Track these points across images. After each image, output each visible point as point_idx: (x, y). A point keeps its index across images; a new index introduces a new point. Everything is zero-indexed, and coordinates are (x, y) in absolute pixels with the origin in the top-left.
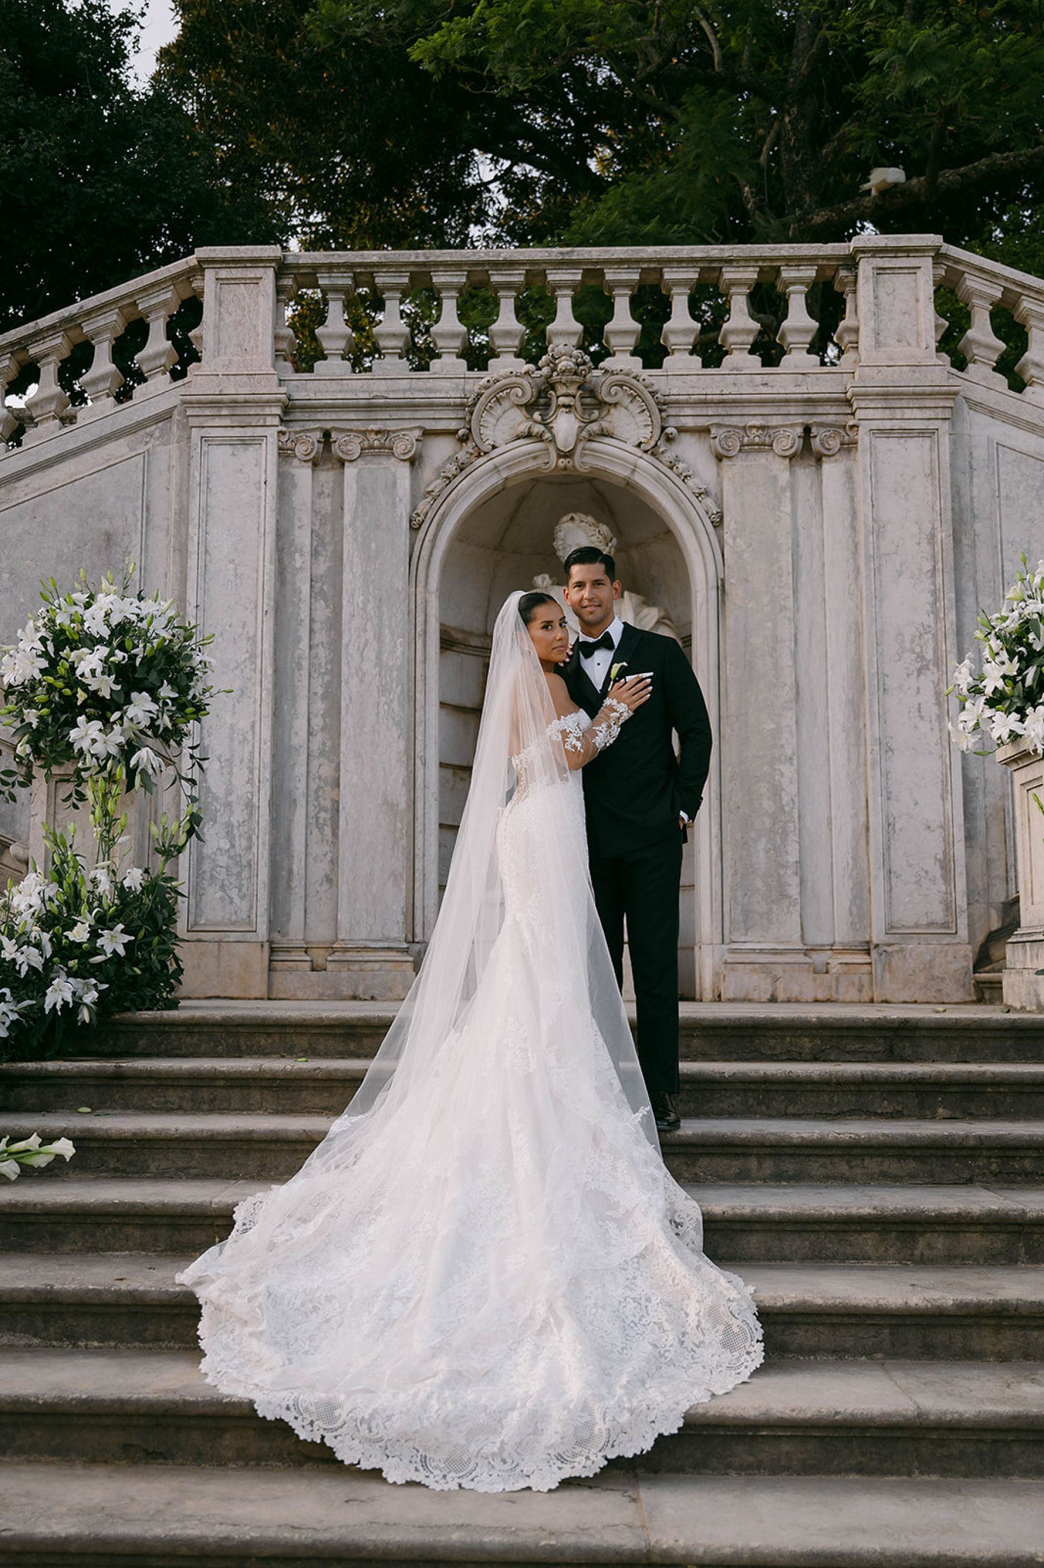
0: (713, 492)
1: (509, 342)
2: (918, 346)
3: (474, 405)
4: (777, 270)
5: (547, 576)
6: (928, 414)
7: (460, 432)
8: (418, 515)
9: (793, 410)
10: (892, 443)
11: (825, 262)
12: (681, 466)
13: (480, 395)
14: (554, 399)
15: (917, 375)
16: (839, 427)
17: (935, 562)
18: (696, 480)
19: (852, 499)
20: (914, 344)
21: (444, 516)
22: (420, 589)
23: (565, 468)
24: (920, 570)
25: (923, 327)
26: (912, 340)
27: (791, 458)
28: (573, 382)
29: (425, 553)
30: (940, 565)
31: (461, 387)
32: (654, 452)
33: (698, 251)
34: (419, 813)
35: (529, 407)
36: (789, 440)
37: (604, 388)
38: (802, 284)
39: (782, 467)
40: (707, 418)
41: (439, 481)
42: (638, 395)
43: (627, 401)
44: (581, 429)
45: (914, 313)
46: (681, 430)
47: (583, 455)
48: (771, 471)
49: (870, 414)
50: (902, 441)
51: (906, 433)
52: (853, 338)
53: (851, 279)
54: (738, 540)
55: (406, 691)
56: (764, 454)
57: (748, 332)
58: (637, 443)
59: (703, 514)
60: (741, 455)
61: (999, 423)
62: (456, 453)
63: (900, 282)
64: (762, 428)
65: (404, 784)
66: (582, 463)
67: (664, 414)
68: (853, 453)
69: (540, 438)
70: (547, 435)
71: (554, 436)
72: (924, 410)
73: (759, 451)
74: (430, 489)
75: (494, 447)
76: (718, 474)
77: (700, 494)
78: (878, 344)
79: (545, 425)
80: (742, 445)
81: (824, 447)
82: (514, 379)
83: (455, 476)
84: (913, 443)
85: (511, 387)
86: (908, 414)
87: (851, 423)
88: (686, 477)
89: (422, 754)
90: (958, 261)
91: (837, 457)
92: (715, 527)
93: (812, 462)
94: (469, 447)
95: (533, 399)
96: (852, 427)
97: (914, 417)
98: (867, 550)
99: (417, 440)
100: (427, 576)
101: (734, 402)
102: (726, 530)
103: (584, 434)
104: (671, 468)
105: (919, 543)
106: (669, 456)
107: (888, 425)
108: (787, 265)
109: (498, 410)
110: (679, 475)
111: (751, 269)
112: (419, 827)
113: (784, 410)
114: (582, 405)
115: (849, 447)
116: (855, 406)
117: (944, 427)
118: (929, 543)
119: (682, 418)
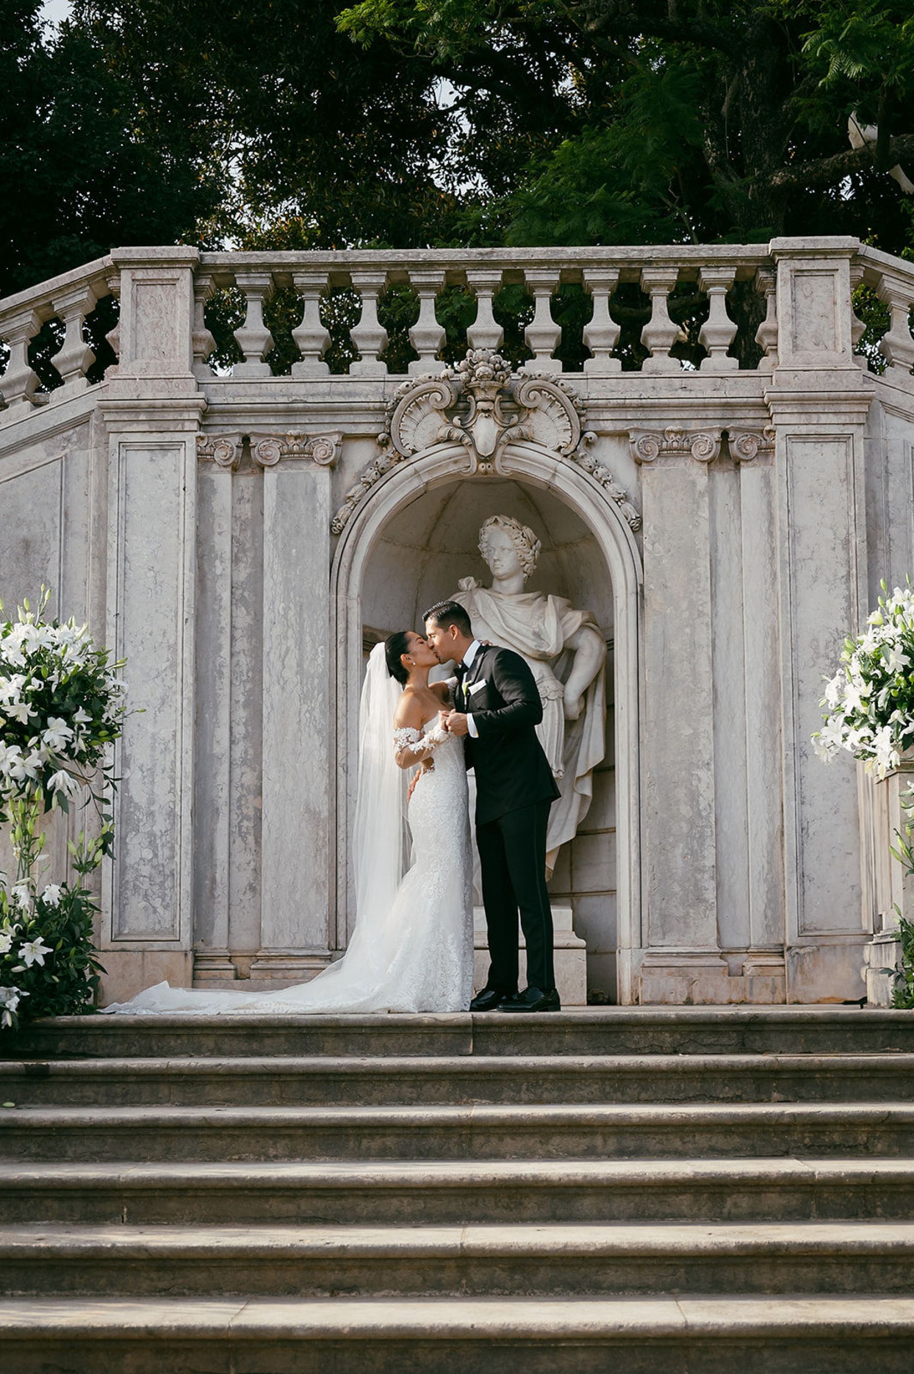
0: (633, 497)
1: (429, 344)
2: (835, 350)
3: (394, 409)
4: (698, 271)
6: (843, 419)
7: (380, 437)
8: (339, 519)
9: (711, 414)
10: (808, 448)
11: (744, 264)
12: (600, 470)
13: (399, 400)
14: (473, 403)
15: (833, 380)
16: (755, 431)
17: (850, 567)
18: (615, 485)
19: (770, 504)
20: (831, 347)
21: (365, 521)
22: (342, 595)
23: (486, 473)
24: (835, 575)
25: (840, 330)
26: (830, 344)
27: (709, 462)
28: (491, 387)
29: (346, 558)
30: (854, 570)
31: (381, 391)
32: (573, 456)
33: (618, 252)
34: (342, 821)
35: (449, 412)
36: (707, 444)
37: (523, 393)
38: (721, 285)
39: (701, 472)
40: (626, 423)
41: (359, 486)
42: (557, 400)
43: (546, 406)
44: (501, 434)
45: (831, 316)
46: (600, 434)
47: (503, 459)
48: (690, 475)
49: (787, 419)
50: (818, 445)
51: (821, 438)
52: (772, 340)
53: (771, 280)
54: (657, 545)
55: (326, 700)
56: (683, 459)
57: (668, 334)
58: (557, 447)
59: (622, 519)
60: (659, 460)
62: (378, 457)
63: (818, 285)
64: (681, 432)
65: (324, 795)
66: (503, 467)
67: (583, 419)
68: (770, 458)
69: (460, 442)
70: (467, 440)
71: (473, 441)
72: (839, 416)
73: (678, 456)
74: (350, 494)
75: (414, 452)
76: (638, 479)
77: (619, 499)
78: (796, 347)
79: (465, 430)
80: (661, 450)
81: (741, 451)
82: (432, 384)
83: (376, 481)
84: (829, 448)
86: (824, 419)
87: (767, 428)
88: (605, 482)
89: (342, 764)
90: (875, 263)
91: (755, 461)
92: (634, 532)
93: (731, 466)
94: (389, 451)
95: (452, 404)
96: (769, 431)
97: (830, 423)
98: (783, 555)
99: (336, 445)
100: (348, 585)
101: (653, 406)
102: (645, 536)
103: (504, 438)
104: (591, 473)
105: (834, 549)
106: (588, 461)
107: (804, 430)
108: (707, 266)
109: (418, 415)
110: (598, 480)
111: (671, 270)
112: (342, 836)
113: (703, 415)
114: (501, 409)
115: (766, 452)
116: (772, 412)
117: (859, 432)
118: (843, 548)
119: (601, 423)
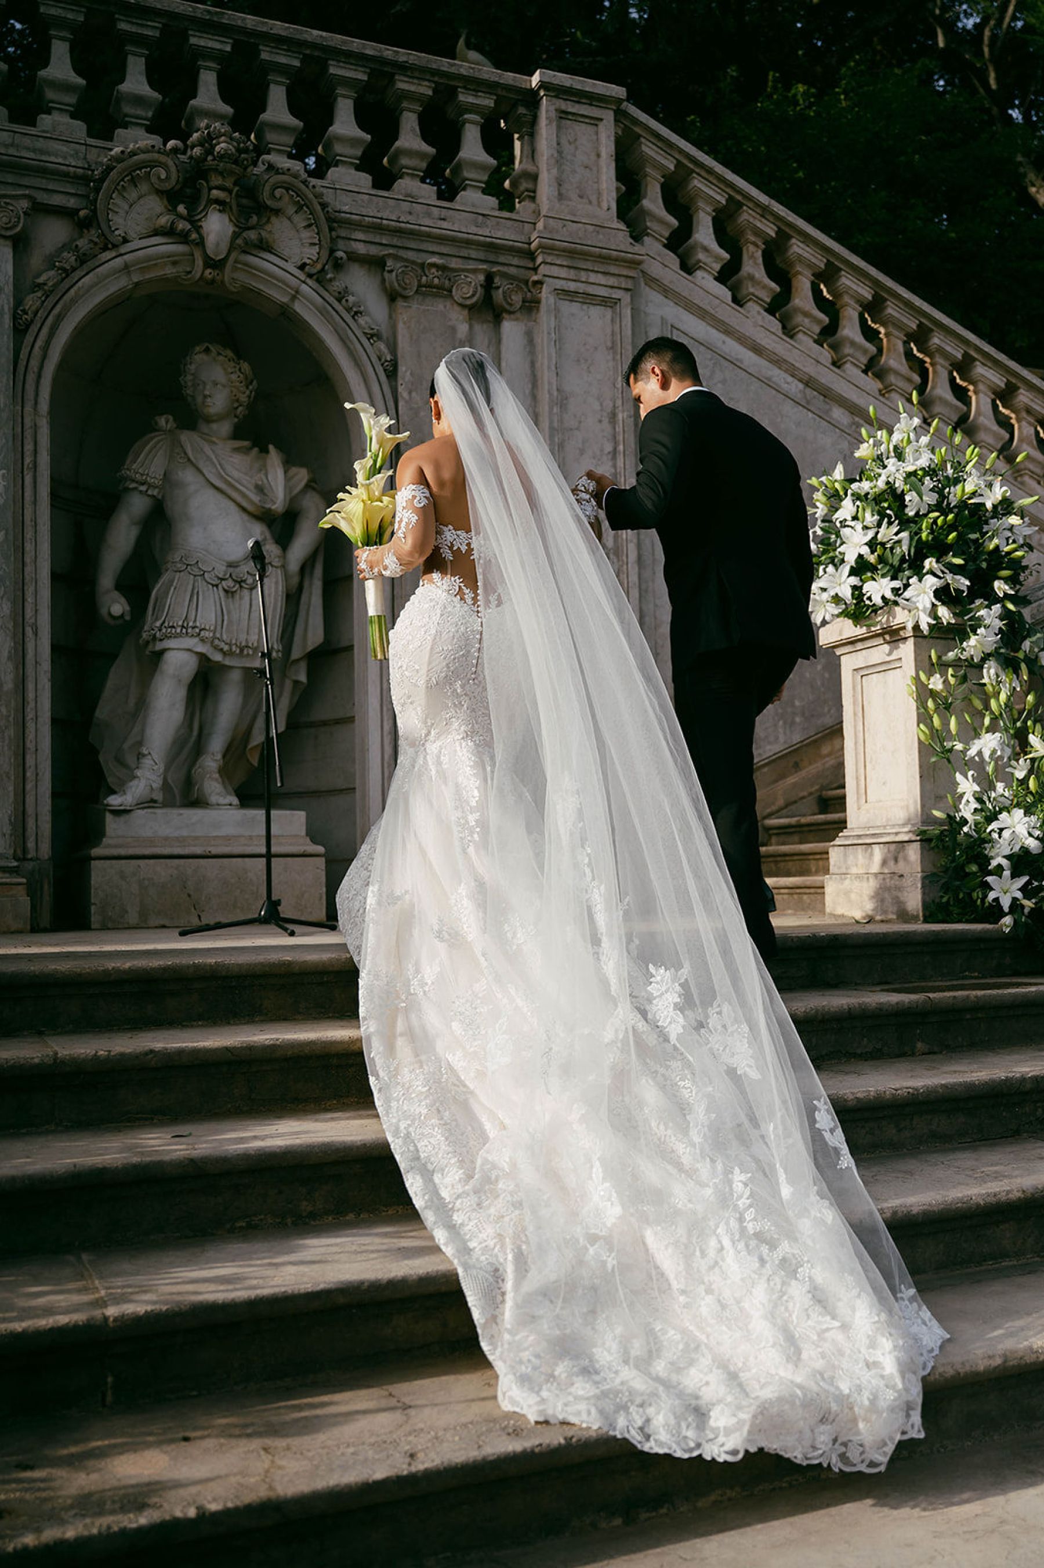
0: (385, 335)
1: (140, 112)
2: (599, 205)
3: (102, 180)
4: (452, 92)
5: (171, 418)
6: (612, 281)
7: (82, 213)
8: (25, 312)
9: (474, 254)
10: (575, 307)
11: (504, 93)
12: (351, 299)
13: (109, 169)
14: (205, 191)
15: (601, 236)
16: (520, 281)
17: (616, 444)
18: (367, 318)
19: (533, 364)
20: (595, 202)
21: (60, 318)
22: (28, 409)
23: (213, 281)
24: (602, 450)
25: (604, 186)
26: (594, 198)
27: (471, 308)
28: (232, 173)
29: (34, 363)
30: (621, 447)
31: (81, 155)
32: (320, 278)
33: (371, 48)
34: (31, 695)
35: (171, 197)
36: (469, 287)
37: (267, 188)
38: (476, 113)
39: (461, 318)
40: (381, 248)
41: (52, 273)
42: (305, 204)
43: (291, 210)
44: (235, 236)
45: (595, 169)
46: (354, 257)
47: (235, 269)
48: (450, 320)
49: (555, 271)
50: (585, 307)
51: (589, 299)
52: (530, 186)
53: (529, 118)
54: (414, 394)
55: (11, 538)
56: (441, 300)
57: (421, 155)
58: (299, 264)
59: (374, 359)
60: (416, 297)
61: (672, 304)
62: (75, 240)
63: (582, 131)
64: (443, 268)
65: (9, 658)
66: (233, 278)
67: (334, 234)
68: (534, 314)
69: (183, 238)
70: (194, 236)
71: (202, 238)
72: (608, 277)
73: (436, 295)
74: (41, 280)
75: (125, 241)
76: (390, 317)
77: (372, 336)
78: (561, 196)
79: (192, 222)
80: (420, 286)
81: (506, 300)
82: (156, 156)
83: (74, 269)
84: (595, 311)
85: (152, 164)
86: (593, 278)
87: (535, 278)
88: (356, 313)
89: (33, 621)
90: (636, 122)
91: (518, 315)
92: (388, 377)
93: (490, 318)
94: (93, 234)
95: (178, 187)
96: (536, 283)
97: (598, 283)
98: (551, 422)
99: (25, 213)
100: (37, 395)
101: (412, 233)
102: (400, 381)
103: (239, 241)
104: (339, 301)
105: (600, 421)
106: (337, 285)
107: (572, 286)
108: (465, 88)
109: (133, 194)
110: (348, 310)
111: (426, 83)
112: (30, 715)
113: (464, 253)
114: (238, 205)
115: (531, 306)
116: (539, 260)
117: (626, 298)
118: (610, 422)
119: (352, 243)
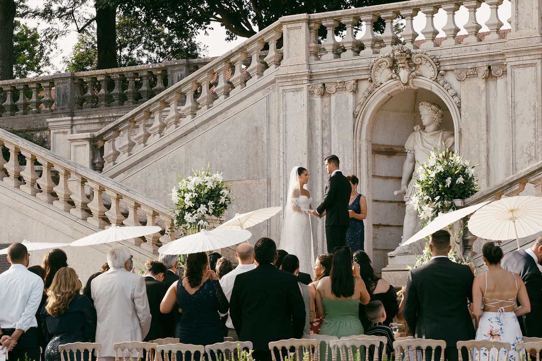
0: (458, 94)
2: (532, 28)
3: (372, 69)
6: (532, 57)
7: (369, 79)
8: (356, 112)
9: (485, 60)
10: (520, 70)
12: (445, 85)
14: (398, 65)
15: (529, 41)
16: (501, 65)
17: (535, 117)
18: (451, 90)
21: (365, 112)
23: (408, 89)
24: (530, 120)
26: (530, 26)
27: (485, 79)
28: (403, 58)
29: (359, 127)
30: (537, 118)
31: (369, 62)
32: (436, 80)
35: (391, 68)
36: (483, 72)
37: (414, 59)
39: (482, 83)
40: (453, 66)
41: (363, 98)
42: (427, 60)
43: (424, 63)
44: (409, 75)
45: (531, 14)
46: (446, 71)
47: (413, 83)
48: (479, 84)
49: (511, 59)
50: (524, 69)
51: (525, 66)
54: (466, 113)
56: (476, 78)
59: (454, 103)
60: (467, 79)
62: (368, 87)
63: (527, 2)
64: (473, 68)
66: (413, 86)
67: (438, 66)
68: (506, 75)
69: (395, 79)
70: (398, 78)
71: (400, 78)
73: (473, 77)
74: (360, 102)
75: (381, 84)
76: (460, 87)
77: (452, 96)
78: (517, 29)
79: (397, 74)
80: (466, 76)
81: (496, 73)
82: (383, 59)
83: (368, 96)
84: (529, 69)
85: (382, 62)
86: (525, 58)
87: (505, 63)
88: (448, 89)
91: (502, 77)
92: (458, 109)
93: (493, 80)
94: (372, 85)
95: (391, 65)
96: (506, 65)
97: (527, 59)
99: (354, 84)
100: (360, 135)
101: (464, 58)
102: (461, 110)
104: (443, 86)
105: (530, 110)
106: (441, 82)
107: (518, 63)
109: (381, 70)
110: (445, 89)
113: (482, 60)
114: (408, 66)
115: (505, 73)
116: (505, 57)
117: (539, 62)
118: (533, 109)
119: (446, 66)
